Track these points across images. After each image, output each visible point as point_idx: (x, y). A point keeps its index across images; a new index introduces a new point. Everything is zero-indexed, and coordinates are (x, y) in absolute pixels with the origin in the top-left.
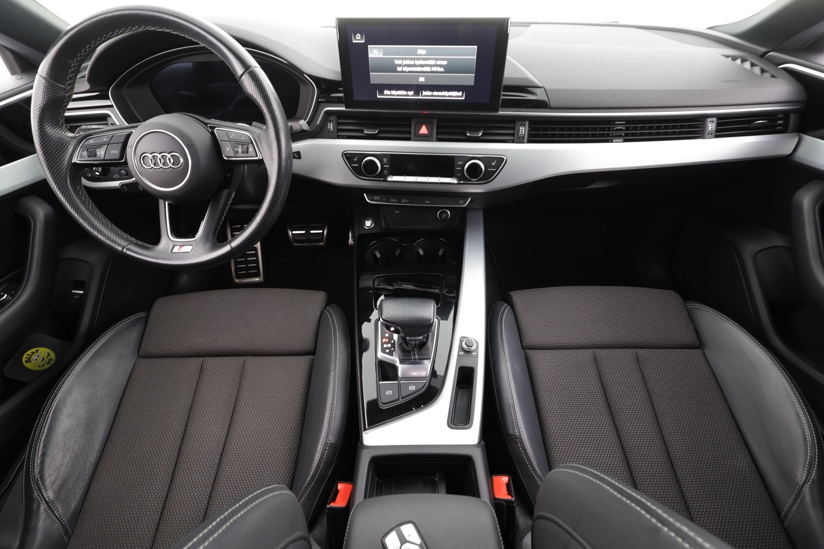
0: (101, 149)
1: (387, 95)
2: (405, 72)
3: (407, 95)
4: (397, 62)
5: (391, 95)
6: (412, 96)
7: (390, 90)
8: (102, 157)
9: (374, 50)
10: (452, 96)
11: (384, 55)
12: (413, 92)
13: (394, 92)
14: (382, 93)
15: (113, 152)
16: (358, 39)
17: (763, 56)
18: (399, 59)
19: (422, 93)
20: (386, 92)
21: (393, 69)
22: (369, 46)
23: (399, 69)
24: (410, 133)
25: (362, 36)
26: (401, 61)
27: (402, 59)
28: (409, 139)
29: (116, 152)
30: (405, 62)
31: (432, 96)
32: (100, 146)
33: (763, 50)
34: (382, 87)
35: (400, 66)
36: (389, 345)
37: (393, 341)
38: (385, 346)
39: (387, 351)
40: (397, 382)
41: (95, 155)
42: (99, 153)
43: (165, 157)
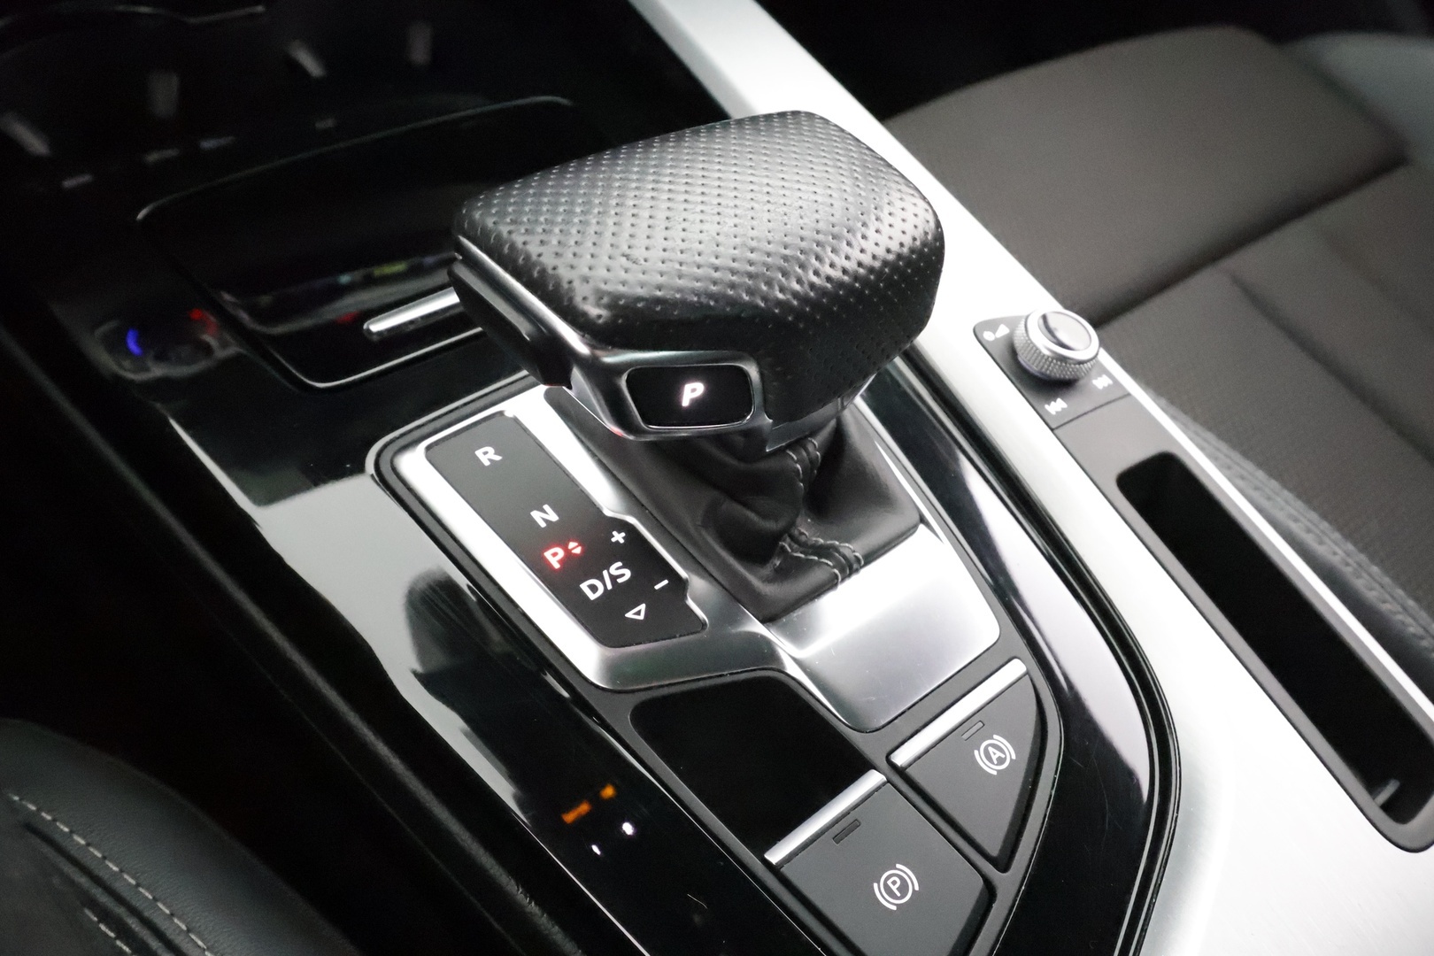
36: (615, 568)
37: (619, 537)
38: (593, 589)
39: (638, 613)
40: (873, 779)
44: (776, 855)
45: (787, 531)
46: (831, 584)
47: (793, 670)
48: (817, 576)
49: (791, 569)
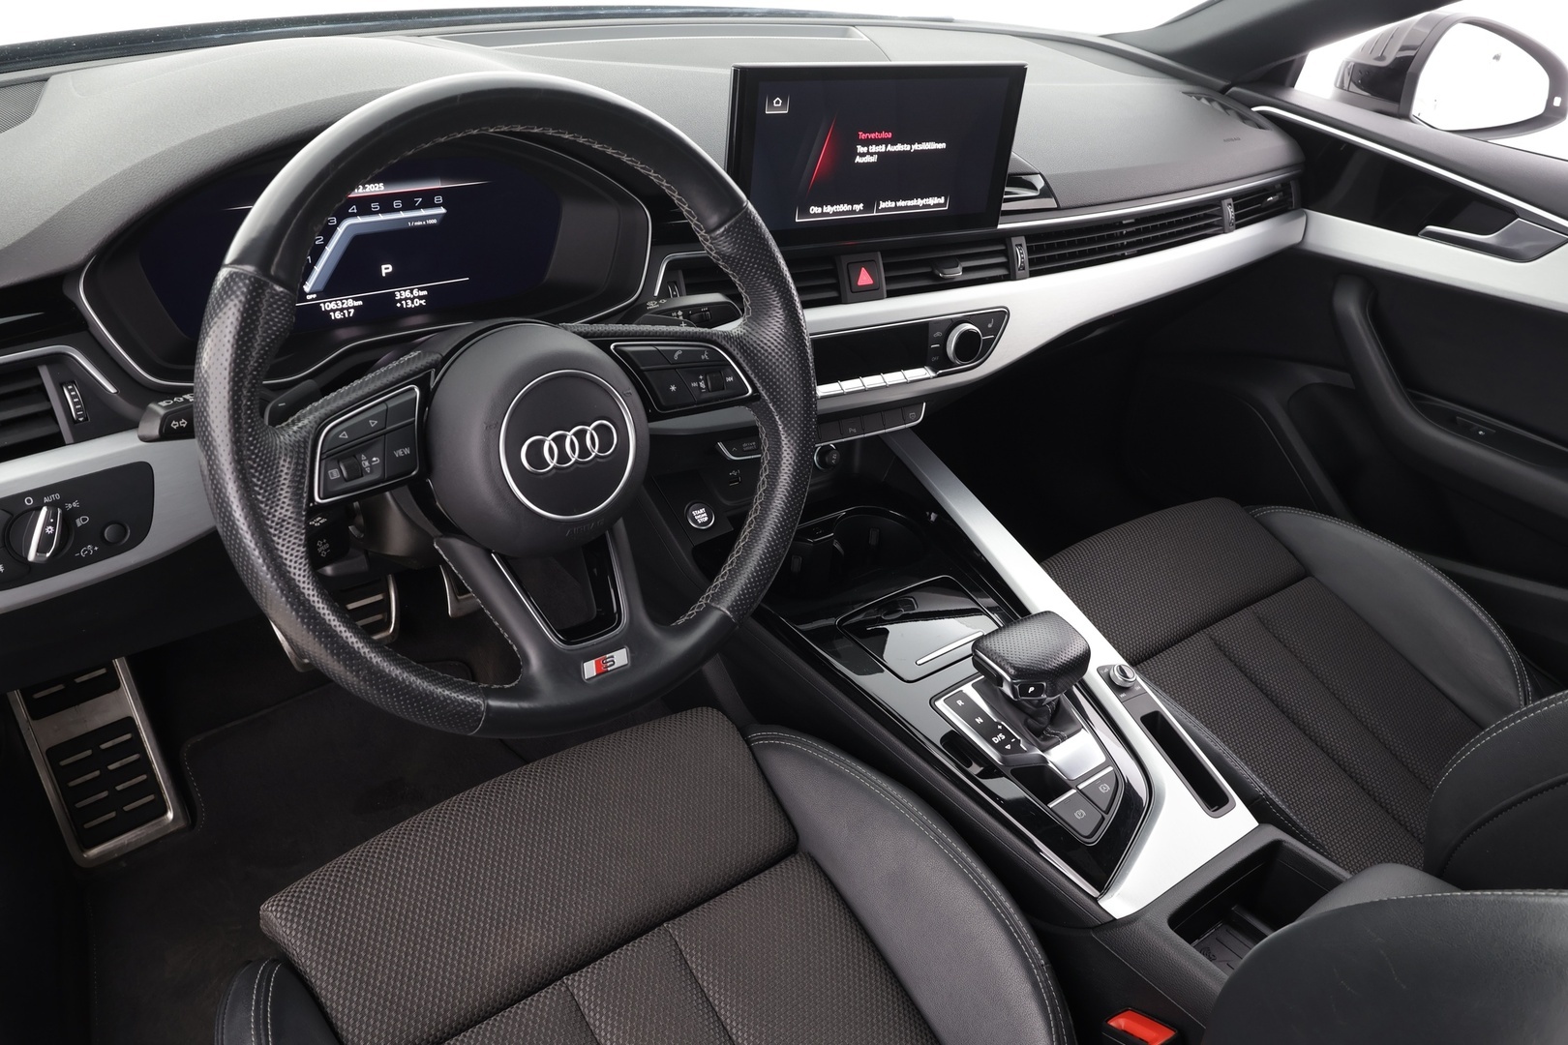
0: (371, 451)
1: (816, 215)
3: (853, 212)
5: (823, 214)
6: (860, 212)
7: (820, 204)
8: (378, 471)
10: (928, 206)
12: (862, 205)
13: (829, 209)
14: (805, 212)
15: (400, 453)
16: (777, 108)
17: (1223, 91)
19: (878, 205)
20: (813, 210)
24: (836, 287)
25: (784, 103)
28: (839, 301)
29: (407, 451)
31: (896, 208)
32: (364, 444)
33: (1222, 83)
34: (806, 201)
36: (1000, 735)
37: (1000, 727)
38: (996, 740)
39: (1008, 747)
40: (1073, 791)
41: (361, 473)
42: (367, 463)
43: (581, 435)
44: (1051, 805)
45: (1044, 729)
46: (1058, 743)
47: (1051, 765)
48: (1054, 741)
49: (1046, 739)
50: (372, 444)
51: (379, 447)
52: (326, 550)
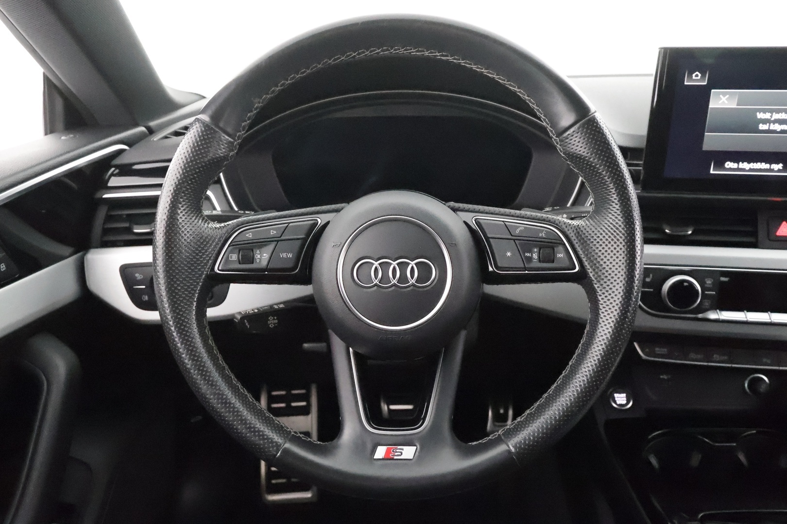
0: (264, 249)
1: (730, 169)
2: (774, 132)
3: (770, 170)
4: (760, 116)
5: (738, 169)
6: (779, 171)
7: (737, 161)
8: (264, 263)
9: (721, 96)
11: (737, 105)
12: (781, 165)
13: (745, 165)
14: (720, 165)
15: (284, 255)
16: (696, 79)
18: (764, 111)
20: (729, 165)
21: (751, 126)
22: (713, 90)
23: (762, 127)
24: (755, 234)
25: (703, 75)
26: (770, 114)
27: (771, 111)
28: (754, 245)
29: (290, 255)
30: (776, 116)
32: (261, 244)
34: (721, 157)
35: (765, 121)
41: (252, 260)
42: (259, 256)
43: (403, 266)
50: (265, 245)
51: (271, 247)
52: (274, 324)
